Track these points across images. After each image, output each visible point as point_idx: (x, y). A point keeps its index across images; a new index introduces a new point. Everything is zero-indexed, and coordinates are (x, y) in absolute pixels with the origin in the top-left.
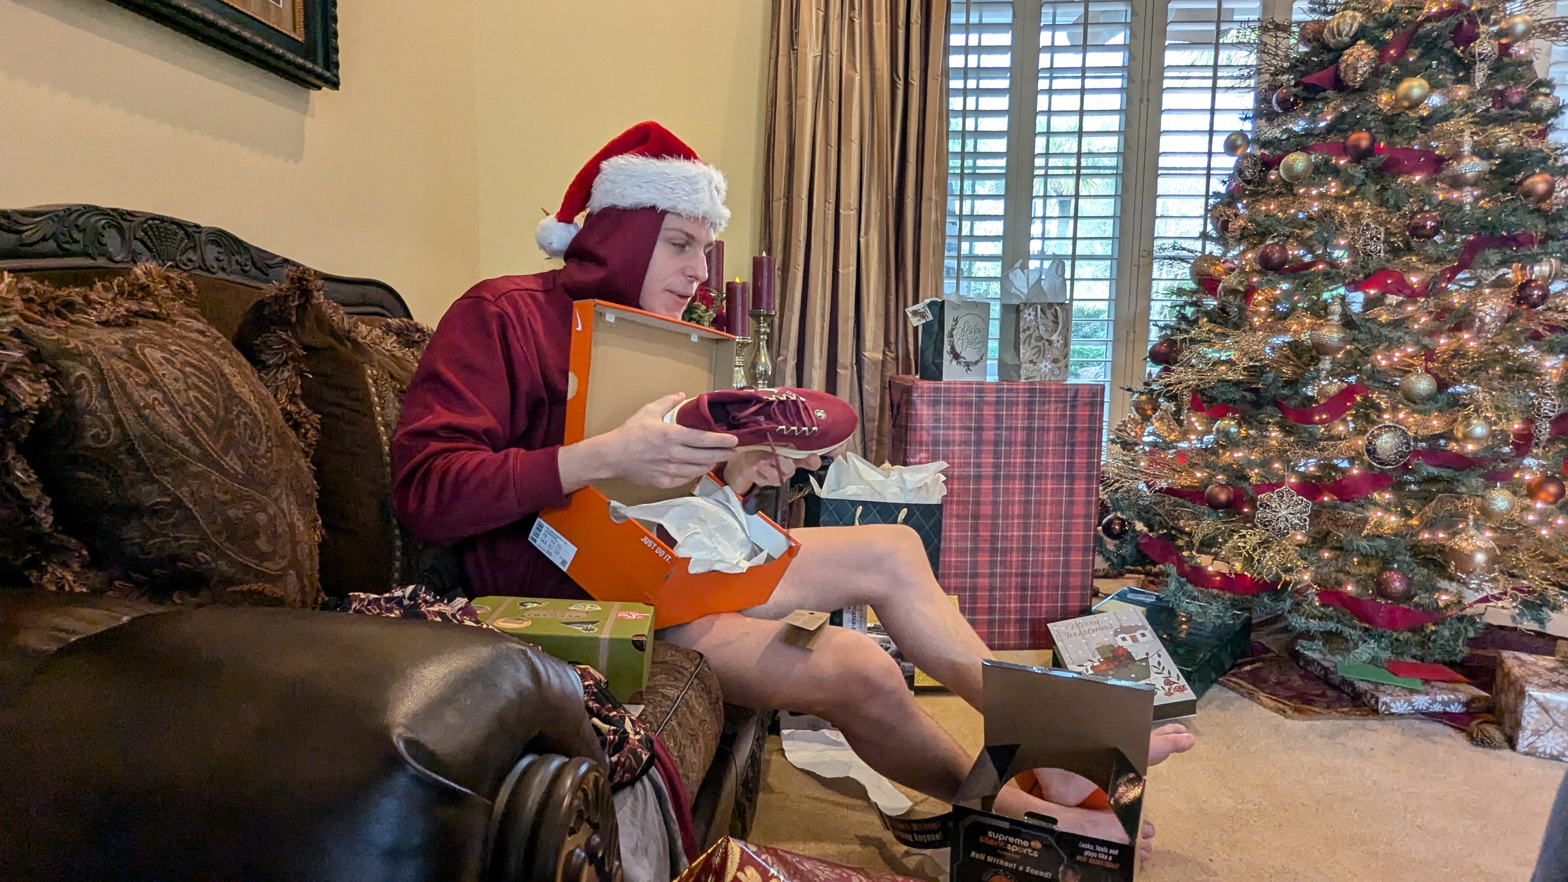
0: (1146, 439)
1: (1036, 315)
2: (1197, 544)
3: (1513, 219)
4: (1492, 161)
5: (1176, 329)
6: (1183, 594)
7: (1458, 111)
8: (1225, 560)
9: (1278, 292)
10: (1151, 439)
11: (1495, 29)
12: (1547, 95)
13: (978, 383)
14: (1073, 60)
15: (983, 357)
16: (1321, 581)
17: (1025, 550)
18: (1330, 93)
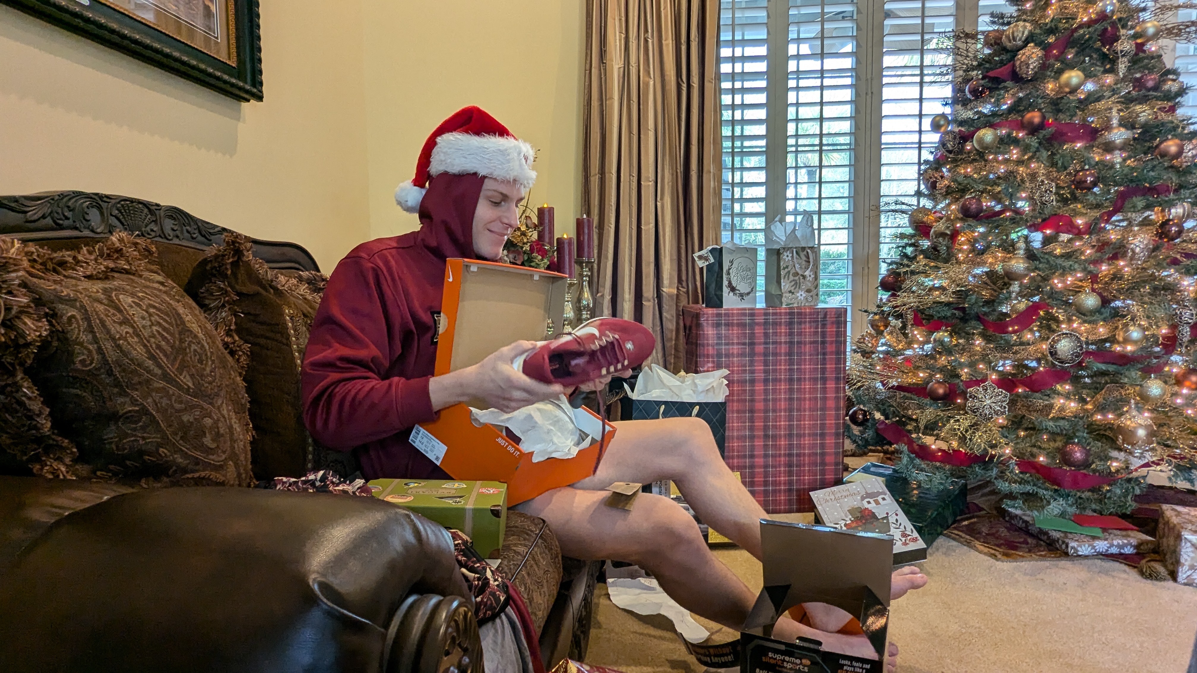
0: (880, 349)
1: (792, 257)
2: (922, 428)
3: (1152, 174)
4: (1135, 131)
5: (900, 264)
6: (913, 467)
7: (1107, 94)
8: (945, 440)
9: (976, 234)
10: (884, 348)
11: (1132, 32)
12: (1174, 80)
13: (750, 309)
14: (814, 65)
15: (753, 290)
16: (1019, 454)
17: (790, 436)
18: (1009, 84)
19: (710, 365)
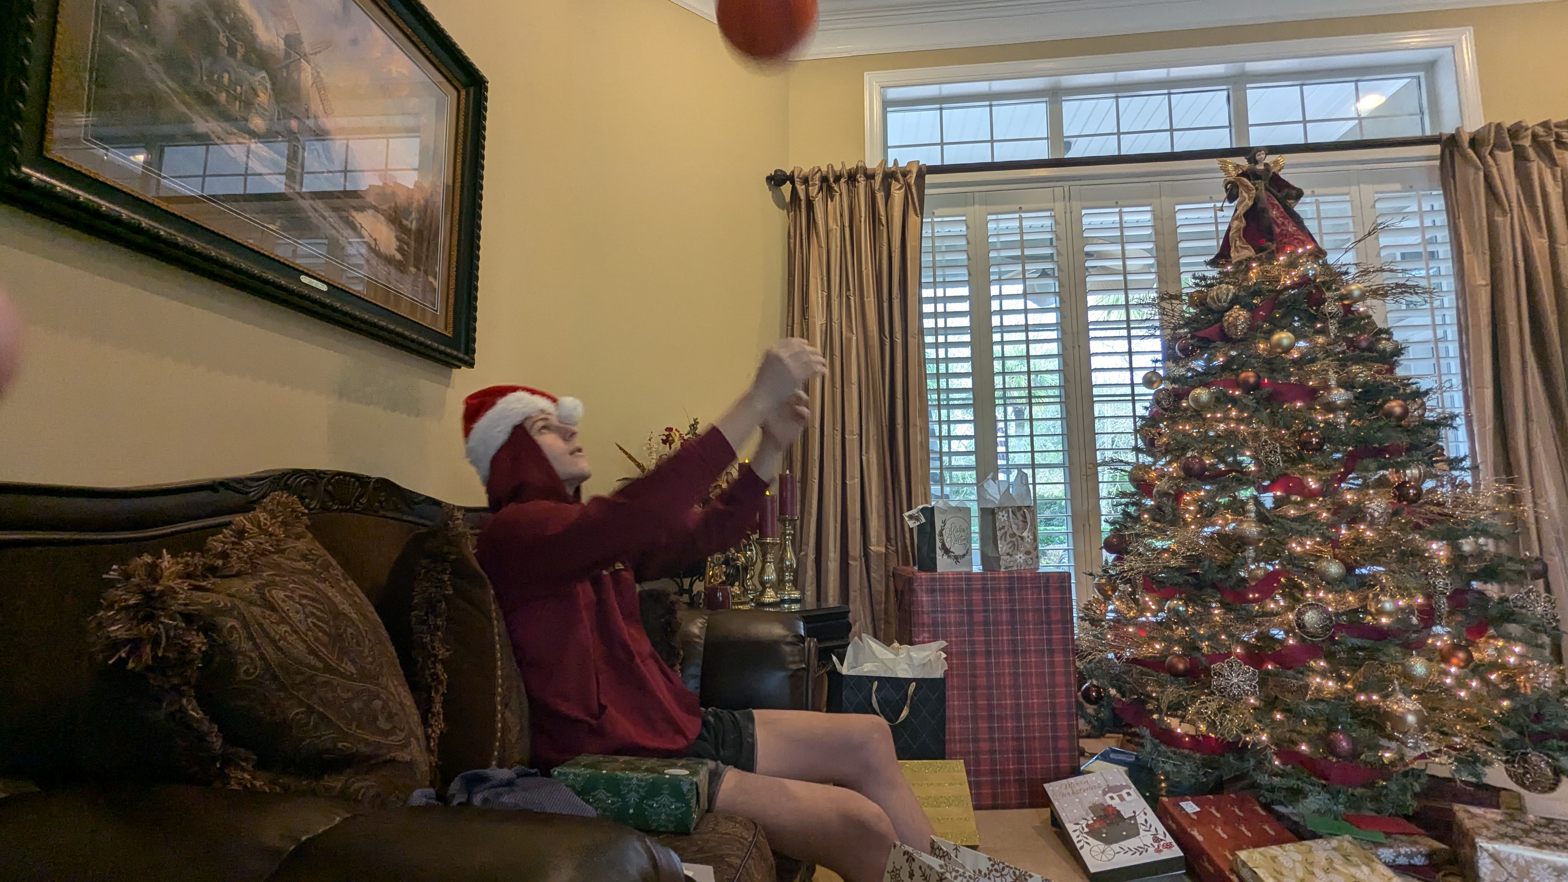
0: (1109, 616)
1: (1008, 517)
2: (1165, 708)
3: (1380, 434)
4: (1355, 391)
5: (1124, 525)
6: (1158, 756)
7: (1321, 354)
8: (1192, 722)
9: (1202, 493)
10: (1113, 615)
11: (1337, 294)
12: (1388, 340)
13: (967, 573)
15: (968, 551)
16: (1277, 742)
17: (1017, 717)
18: (1218, 343)
19: (926, 635)
